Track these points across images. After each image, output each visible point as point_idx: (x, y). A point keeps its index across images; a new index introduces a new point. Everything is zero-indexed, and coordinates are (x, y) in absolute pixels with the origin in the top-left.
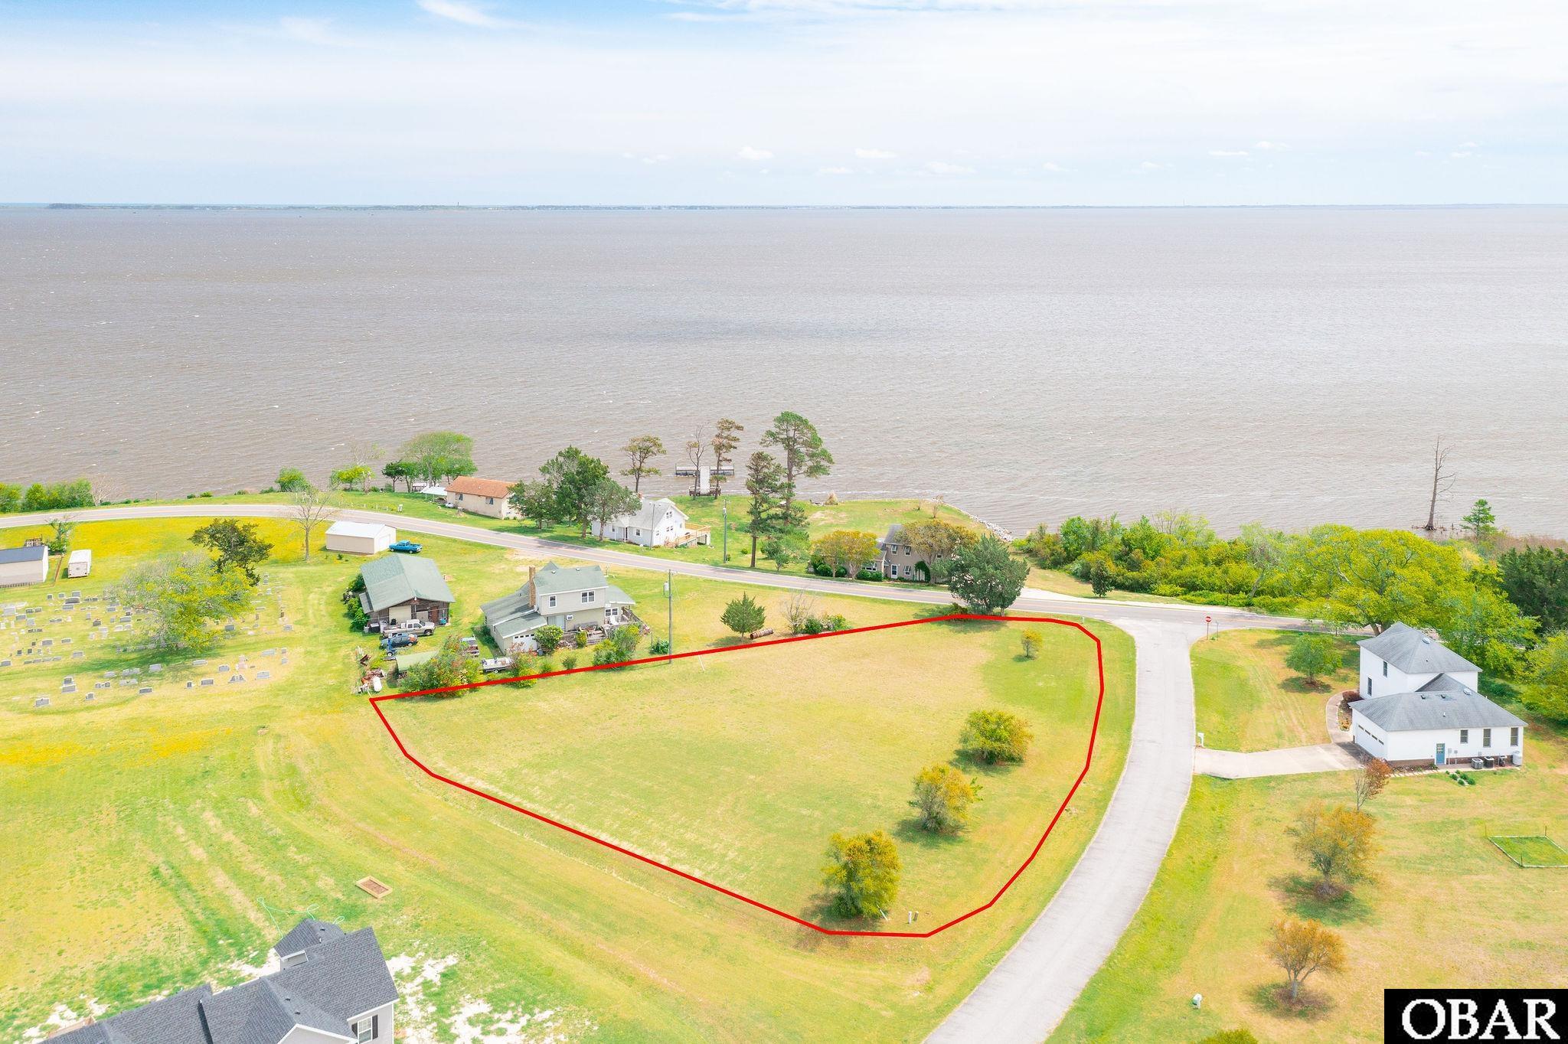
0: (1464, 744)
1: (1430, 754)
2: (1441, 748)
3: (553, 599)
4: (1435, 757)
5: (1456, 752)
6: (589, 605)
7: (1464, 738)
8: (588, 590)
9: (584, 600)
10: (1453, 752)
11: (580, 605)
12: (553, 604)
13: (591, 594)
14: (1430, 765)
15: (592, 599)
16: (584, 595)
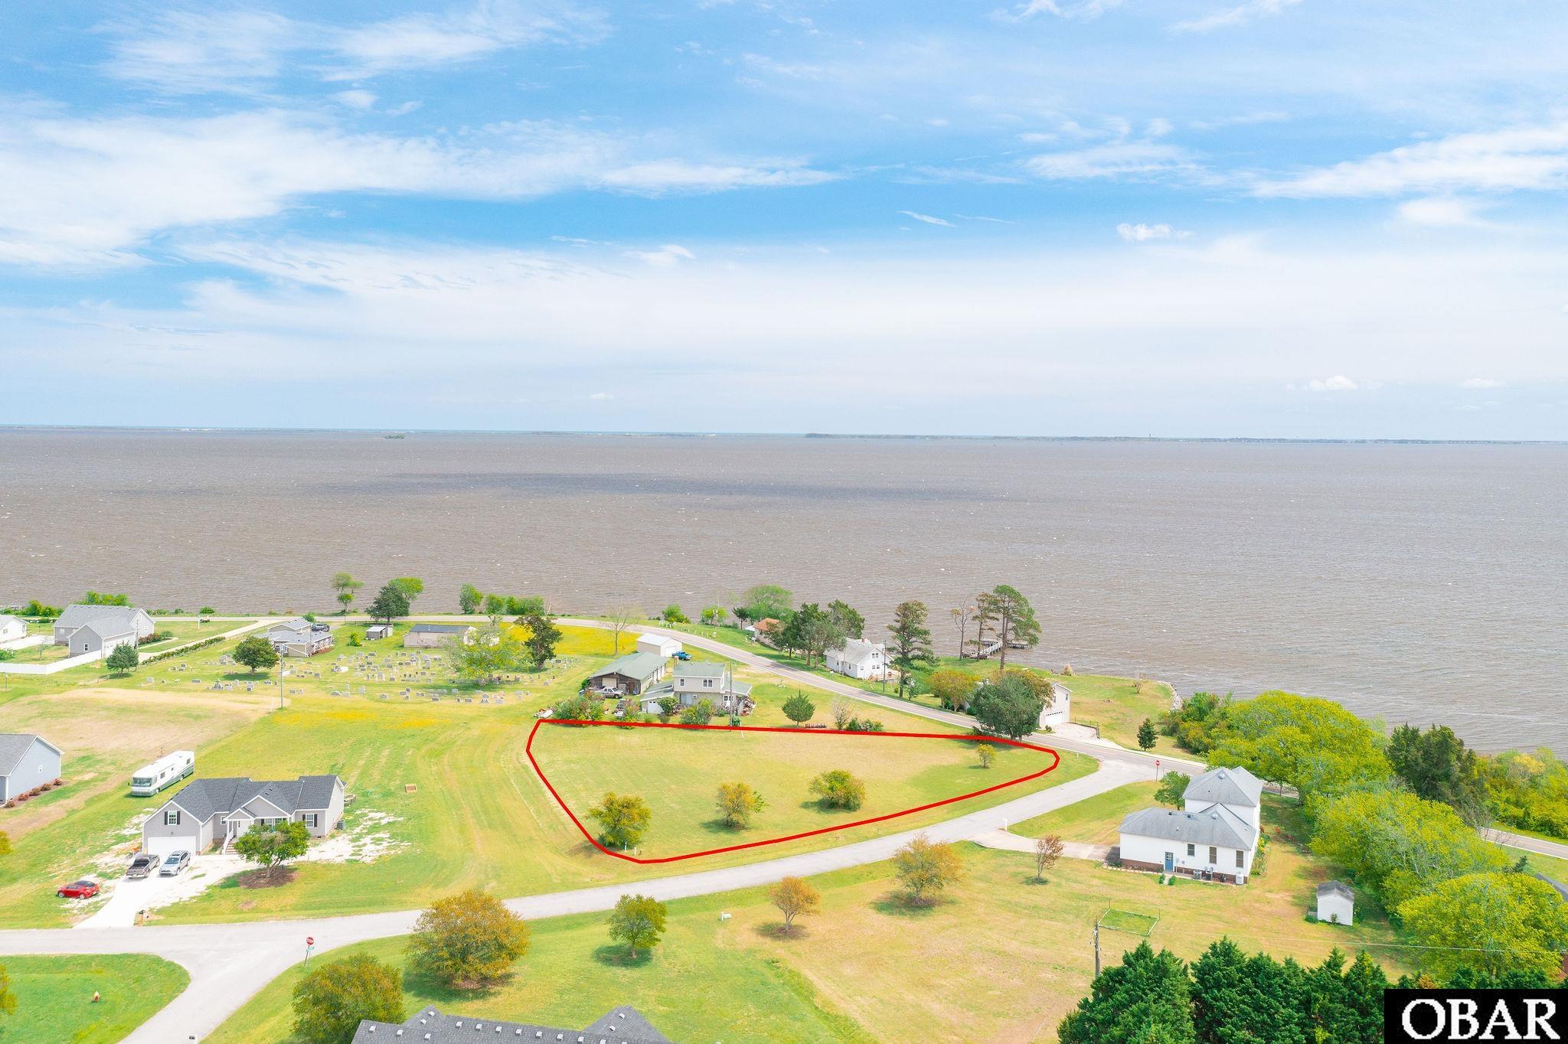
0: (1191, 857)
1: (1161, 860)
2: (1169, 856)
3: (682, 680)
4: (1163, 863)
5: (1183, 862)
6: (707, 689)
7: (1191, 851)
8: (708, 678)
9: (705, 685)
10: (1181, 862)
11: (701, 688)
12: (682, 684)
13: (710, 681)
14: (1158, 868)
15: (710, 685)
16: (705, 681)
